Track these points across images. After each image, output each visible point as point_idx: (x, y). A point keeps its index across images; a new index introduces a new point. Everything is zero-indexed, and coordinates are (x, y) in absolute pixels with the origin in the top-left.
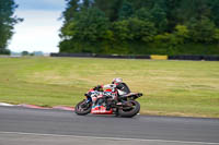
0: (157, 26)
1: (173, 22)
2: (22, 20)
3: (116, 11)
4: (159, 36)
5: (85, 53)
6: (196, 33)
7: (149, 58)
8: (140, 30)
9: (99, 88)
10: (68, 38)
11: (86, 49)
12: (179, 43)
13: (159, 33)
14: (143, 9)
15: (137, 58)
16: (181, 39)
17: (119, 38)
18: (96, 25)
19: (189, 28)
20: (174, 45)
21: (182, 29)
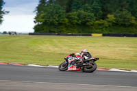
0: (95, 15)
1: (105, 13)
2: (8, 12)
3: (70, 6)
4: (97, 22)
5: (51, 33)
6: (120, 19)
7: (90, 35)
8: (85, 18)
9: (73, 55)
10: (40, 23)
11: (52, 30)
12: (109, 26)
13: (97, 20)
14: (87, 5)
15: (83, 35)
16: (111, 24)
17: (72, 23)
18: (57, 15)
19: (115, 16)
20: (106, 27)
21: (111, 17)
